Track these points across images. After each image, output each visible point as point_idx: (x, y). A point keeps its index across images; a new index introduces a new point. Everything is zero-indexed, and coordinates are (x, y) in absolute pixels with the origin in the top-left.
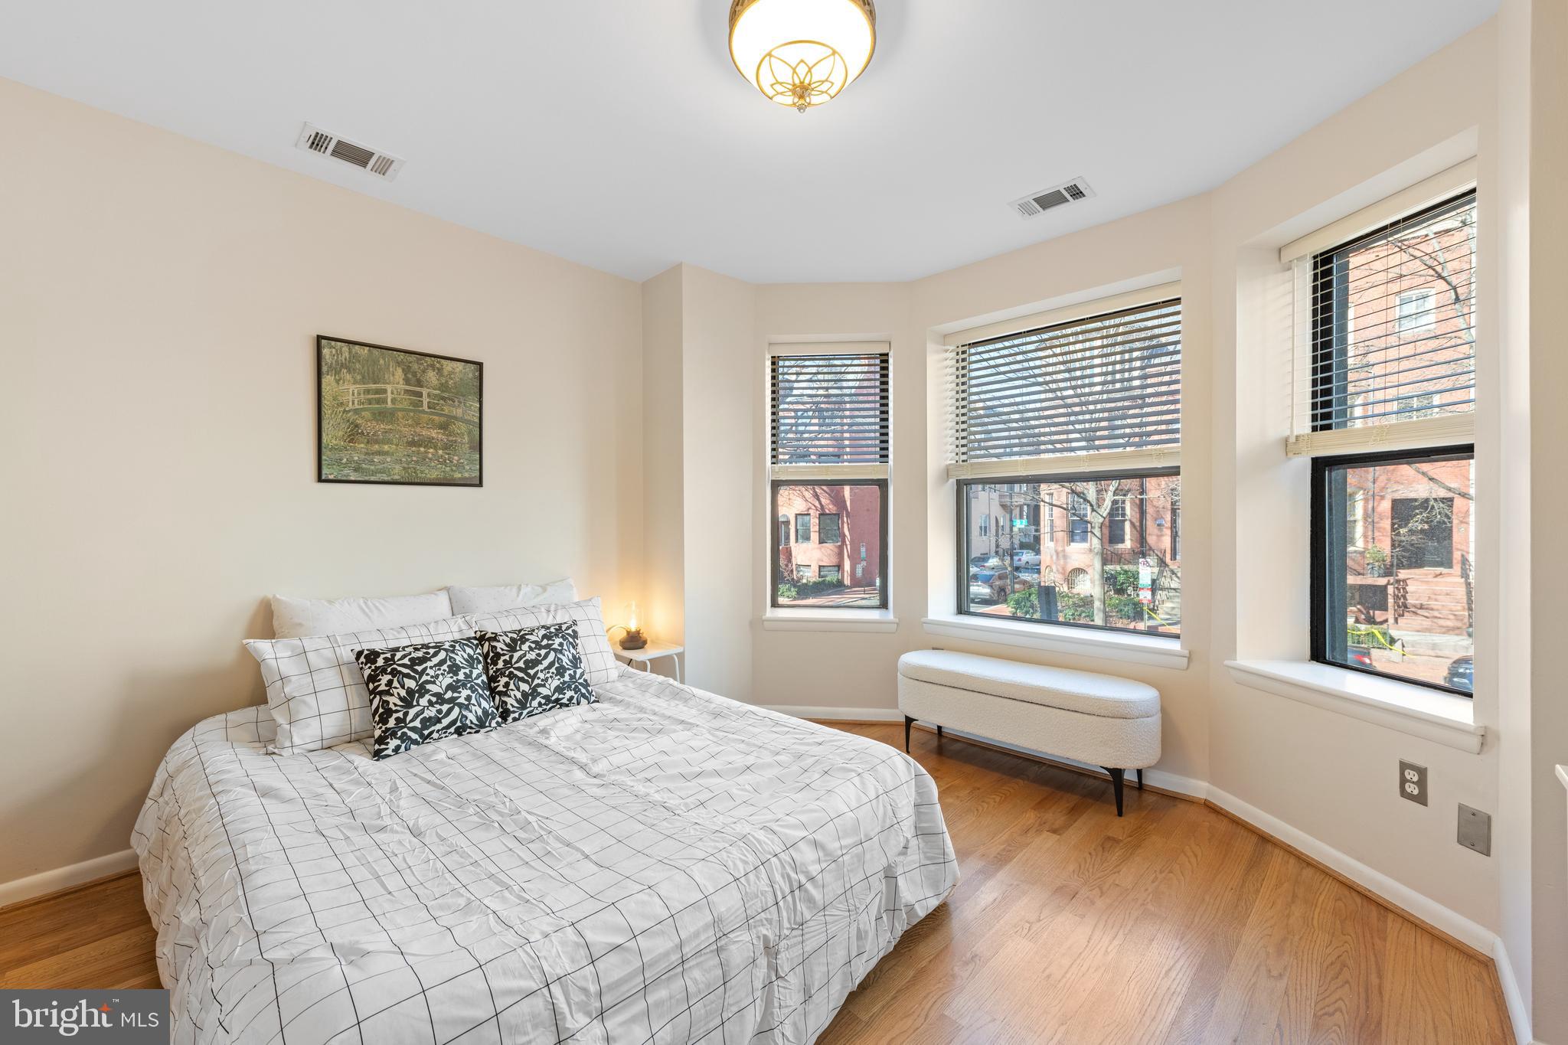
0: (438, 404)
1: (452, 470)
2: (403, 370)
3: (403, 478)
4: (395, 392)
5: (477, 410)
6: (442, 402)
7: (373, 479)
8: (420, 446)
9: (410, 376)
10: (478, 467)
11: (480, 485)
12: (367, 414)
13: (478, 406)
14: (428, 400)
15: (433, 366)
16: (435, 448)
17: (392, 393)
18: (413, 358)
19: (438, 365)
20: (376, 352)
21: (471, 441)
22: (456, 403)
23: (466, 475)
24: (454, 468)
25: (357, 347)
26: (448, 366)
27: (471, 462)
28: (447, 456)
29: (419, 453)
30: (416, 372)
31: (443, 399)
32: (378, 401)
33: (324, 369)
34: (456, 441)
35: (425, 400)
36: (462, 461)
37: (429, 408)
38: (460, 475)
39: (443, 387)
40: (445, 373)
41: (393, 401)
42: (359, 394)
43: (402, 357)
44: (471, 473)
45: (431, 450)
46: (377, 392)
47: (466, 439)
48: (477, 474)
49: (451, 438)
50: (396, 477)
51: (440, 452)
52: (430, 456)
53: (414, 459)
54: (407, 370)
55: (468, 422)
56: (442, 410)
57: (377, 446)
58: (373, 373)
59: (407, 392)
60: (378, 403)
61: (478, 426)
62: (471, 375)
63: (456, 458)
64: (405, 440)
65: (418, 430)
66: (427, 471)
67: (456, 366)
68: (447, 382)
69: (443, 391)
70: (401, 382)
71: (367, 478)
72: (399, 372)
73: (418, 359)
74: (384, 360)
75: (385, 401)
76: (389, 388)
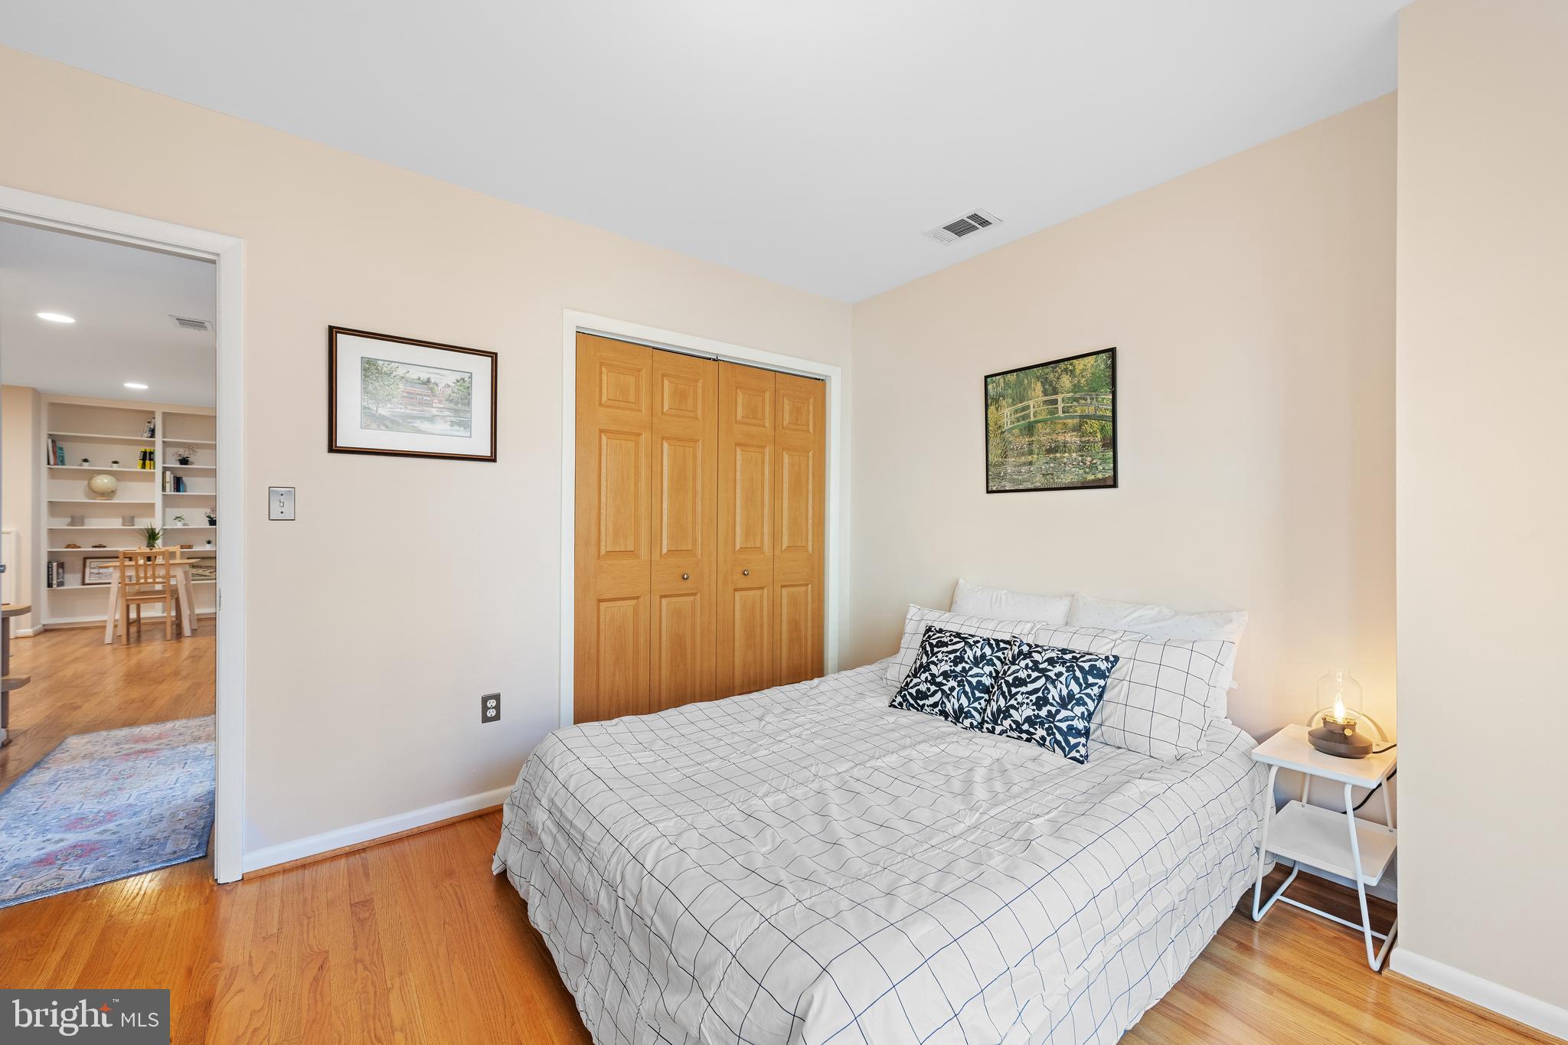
0: (1071, 407)
1: (1085, 472)
2: (1042, 383)
3: (1042, 484)
4: (1036, 406)
5: (1110, 402)
6: (1075, 403)
7: (1021, 487)
8: (1056, 452)
9: (1047, 387)
10: (1112, 465)
11: (1115, 485)
12: (1016, 431)
13: (1111, 397)
14: (1063, 405)
15: (1066, 370)
16: (1070, 452)
17: (1034, 408)
18: (1048, 369)
19: (1071, 368)
20: (1021, 374)
21: (1104, 439)
22: (1089, 401)
23: (1100, 476)
24: (1087, 470)
25: (1009, 375)
26: (1079, 364)
27: (1104, 460)
28: (1080, 459)
29: (1055, 459)
30: (1052, 381)
31: (1076, 400)
32: (1024, 418)
33: (989, 401)
34: (1088, 442)
35: (1060, 405)
36: (1095, 461)
37: (1064, 412)
38: (1093, 477)
39: (1076, 388)
40: (1078, 372)
41: (1035, 413)
42: (1011, 415)
43: (1040, 371)
44: (1103, 472)
45: (1066, 455)
46: (1024, 409)
47: (1099, 435)
48: (1111, 473)
49: (1084, 439)
50: (1038, 485)
51: (1074, 455)
52: (1065, 460)
53: (1052, 465)
54: (1045, 381)
55: (1101, 418)
56: (1075, 412)
57: (1023, 458)
58: (1020, 394)
59: (1045, 402)
60: (1023, 420)
61: (1111, 419)
62: (1103, 366)
63: (1089, 459)
64: (1044, 448)
65: (1054, 437)
66: (1062, 476)
67: (1087, 361)
68: (1079, 381)
69: (1075, 392)
70: (1041, 394)
71: (1016, 488)
72: (1039, 387)
73: (1054, 368)
74: (1027, 378)
75: (1027, 416)
76: (1031, 403)
